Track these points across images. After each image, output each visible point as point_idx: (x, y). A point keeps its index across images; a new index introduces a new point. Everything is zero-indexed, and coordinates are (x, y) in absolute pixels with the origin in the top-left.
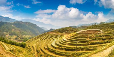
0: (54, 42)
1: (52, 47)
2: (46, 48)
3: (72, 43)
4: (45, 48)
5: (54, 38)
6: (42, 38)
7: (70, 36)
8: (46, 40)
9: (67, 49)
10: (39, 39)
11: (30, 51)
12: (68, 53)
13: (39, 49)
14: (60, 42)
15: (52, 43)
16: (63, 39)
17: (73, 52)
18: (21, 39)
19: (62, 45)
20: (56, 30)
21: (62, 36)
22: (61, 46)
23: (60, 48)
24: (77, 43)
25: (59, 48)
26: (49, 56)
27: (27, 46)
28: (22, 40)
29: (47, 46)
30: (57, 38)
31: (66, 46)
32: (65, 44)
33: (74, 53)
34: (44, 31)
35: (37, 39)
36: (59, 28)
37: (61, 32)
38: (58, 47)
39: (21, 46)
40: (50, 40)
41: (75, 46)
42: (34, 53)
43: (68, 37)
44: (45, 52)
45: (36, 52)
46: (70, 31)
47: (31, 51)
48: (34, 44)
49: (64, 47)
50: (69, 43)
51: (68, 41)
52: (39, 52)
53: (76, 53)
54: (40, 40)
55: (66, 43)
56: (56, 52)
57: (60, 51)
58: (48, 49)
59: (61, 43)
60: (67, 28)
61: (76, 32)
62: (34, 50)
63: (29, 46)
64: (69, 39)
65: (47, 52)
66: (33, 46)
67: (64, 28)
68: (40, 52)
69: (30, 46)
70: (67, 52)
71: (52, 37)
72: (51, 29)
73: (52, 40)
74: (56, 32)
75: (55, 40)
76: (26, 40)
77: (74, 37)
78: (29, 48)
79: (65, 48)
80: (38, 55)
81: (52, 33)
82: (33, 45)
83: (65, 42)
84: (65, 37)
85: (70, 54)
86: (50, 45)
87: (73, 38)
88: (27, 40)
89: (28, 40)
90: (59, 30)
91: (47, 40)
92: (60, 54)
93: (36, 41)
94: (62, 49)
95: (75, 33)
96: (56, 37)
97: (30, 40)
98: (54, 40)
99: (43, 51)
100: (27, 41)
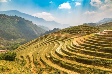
0: (60, 47)
1: (56, 55)
2: (49, 56)
3: (87, 50)
4: (46, 57)
5: (59, 42)
6: (42, 42)
7: (84, 39)
8: (48, 44)
9: (79, 59)
10: (38, 44)
11: (23, 65)
12: (81, 66)
13: (39, 60)
14: (68, 48)
15: (56, 49)
16: (73, 44)
17: (88, 66)
18: (6, 47)
19: (72, 53)
20: (63, 29)
21: (71, 39)
22: (70, 54)
23: (69, 57)
24: (97, 52)
25: (66, 57)
26: (52, 70)
27: (18, 57)
28: (8, 49)
29: (50, 54)
30: (64, 42)
31: (78, 54)
32: (76, 52)
33: (90, 69)
34: (44, 32)
35: (34, 44)
36: (67, 27)
37: (70, 33)
38: (65, 55)
39: (6, 60)
40: (54, 45)
41: (93, 57)
42: (30, 67)
43: (81, 40)
44: (47, 63)
45: (33, 65)
46: (85, 32)
47: (26, 65)
48: (29, 51)
49: (74, 56)
50: (83, 49)
51: (80, 48)
52: (37, 65)
53: (94, 70)
54: (39, 46)
55: (77, 49)
56: (63, 63)
57: (67, 61)
58: (51, 58)
59: (70, 50)
60: (79, 26)
61: (95, 32)
62: (30, 62)
63: (22, 57)
64: (83, 43)
65: (49, 63)
66: (28, 56)
67: (75, 27)
68: (39, 64)
69: (24, 56)
70: (79, 64)
71: (56, 40)
72: (55, 29)
73: (56, 45)
74: (62, 33)
75: (61, 44)
76: (16, 46)
77: (91, 41)
78: (21, 59)
79: (76, 57)
80: (37, 70)
81: (56, 35)
82: (29, 54)
83: (75, 48)
84: (76, 41)
85: (83, 69)
86: (54, 53)
87: (89, 43)
88: (18, 46)
89: (20, 47)
90: (67, 31)
91: (50, 45)
92: (68, 66)
93: (33, 46)
94: (72, 59)
95: (93, 35)
96: (62, 41)
97: (23, 46)
98: (59, 44)
99: (44, 63)
100: (18, 48)
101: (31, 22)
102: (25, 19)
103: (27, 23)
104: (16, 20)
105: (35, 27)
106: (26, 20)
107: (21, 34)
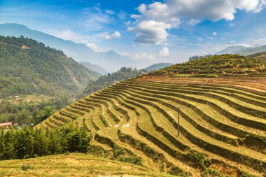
37: (193, 74)
46: (243, 70)
74: (171, 76)
89: (57, 114)
90: (183, 69)
97: (63, 110)
101: (61, 53)
102: (46, 46)
103: (52, 55)
104: (24, 47)
105: (73, 65)
106: (48, 49)
107: (37, 83)
